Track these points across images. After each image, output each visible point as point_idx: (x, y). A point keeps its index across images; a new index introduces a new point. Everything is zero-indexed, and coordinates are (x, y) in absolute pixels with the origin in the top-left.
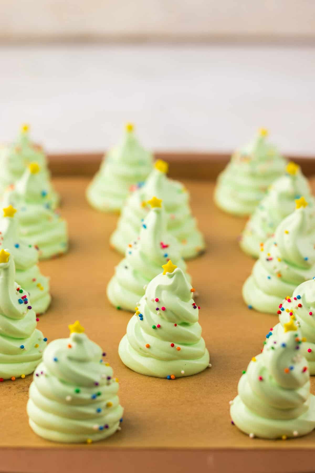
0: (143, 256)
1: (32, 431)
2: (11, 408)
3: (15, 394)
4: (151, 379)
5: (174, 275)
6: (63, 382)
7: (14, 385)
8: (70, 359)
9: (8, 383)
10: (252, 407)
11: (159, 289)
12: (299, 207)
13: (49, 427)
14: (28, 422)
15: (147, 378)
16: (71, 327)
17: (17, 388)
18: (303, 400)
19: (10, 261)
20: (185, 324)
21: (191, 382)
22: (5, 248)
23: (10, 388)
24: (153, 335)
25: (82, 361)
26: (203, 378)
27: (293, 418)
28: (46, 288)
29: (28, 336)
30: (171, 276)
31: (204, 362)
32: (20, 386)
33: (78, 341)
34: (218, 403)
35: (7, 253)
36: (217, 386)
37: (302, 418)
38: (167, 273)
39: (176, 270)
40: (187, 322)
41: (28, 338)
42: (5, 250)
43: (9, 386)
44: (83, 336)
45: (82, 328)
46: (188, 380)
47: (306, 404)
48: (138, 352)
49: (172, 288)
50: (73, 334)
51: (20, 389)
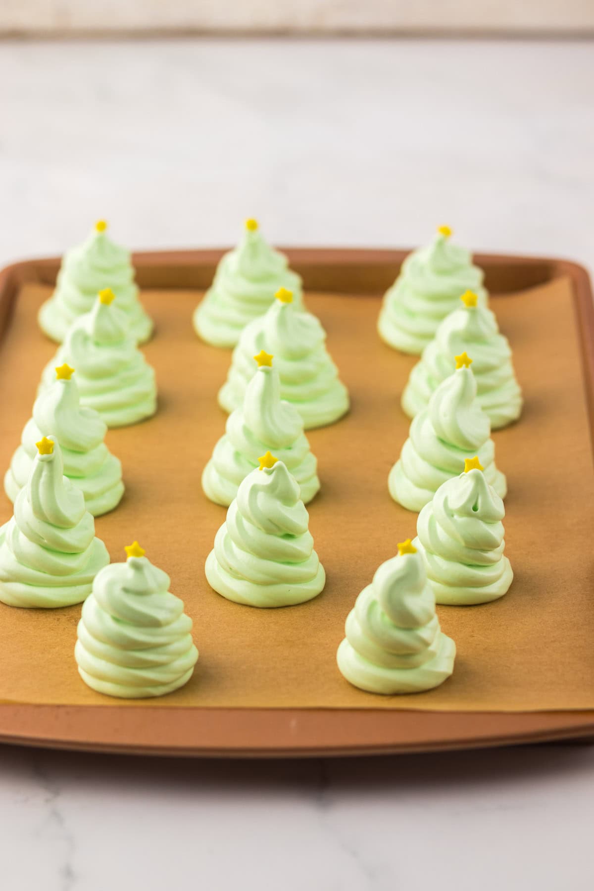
0: (247, 432)
1: (82, 680)
2: (57, 649)
3: (64, 629)
4: (244, 609)
5: (273, 471)
6: (116, 620)
7: (65, 615)
8: (126, 590)
9: (57, 614)
10: (362, 652)
11: (254, 490)
12: (460, 366)
13: (101, 677)
14: (77, 669)
15: (238, 608)
16: (128, 549)
17: (68, 620)
18: (426, 644)
19: (54, 452)
20: (289, 536)
21: (296, 614)
22: (48, 435)
23: (58, 619)
24: (247, 552)
25: (141, 593)
26: (313, 608)
27: (413, 667)
28: (118, 474)
29: (82, 550)
30: (269, 473)
31: (316, 585)
32: (72, 617)
33: (137, 567)
34: (327, 644)
35: (51, 442)
36: (329, 620)
37: (426, 667)
38: (264, 468)
39: (276, 465)
40: (291, 533)
41: (83, 552)
42: (48, 438)
43: (58, 617)
44: (143, 560)
45: (142, 551)
46: (292, 611)
47: (431, 648)
48: (228, 572)
49: (272, 489)
50: (130, 558)
51: (71, 621)
